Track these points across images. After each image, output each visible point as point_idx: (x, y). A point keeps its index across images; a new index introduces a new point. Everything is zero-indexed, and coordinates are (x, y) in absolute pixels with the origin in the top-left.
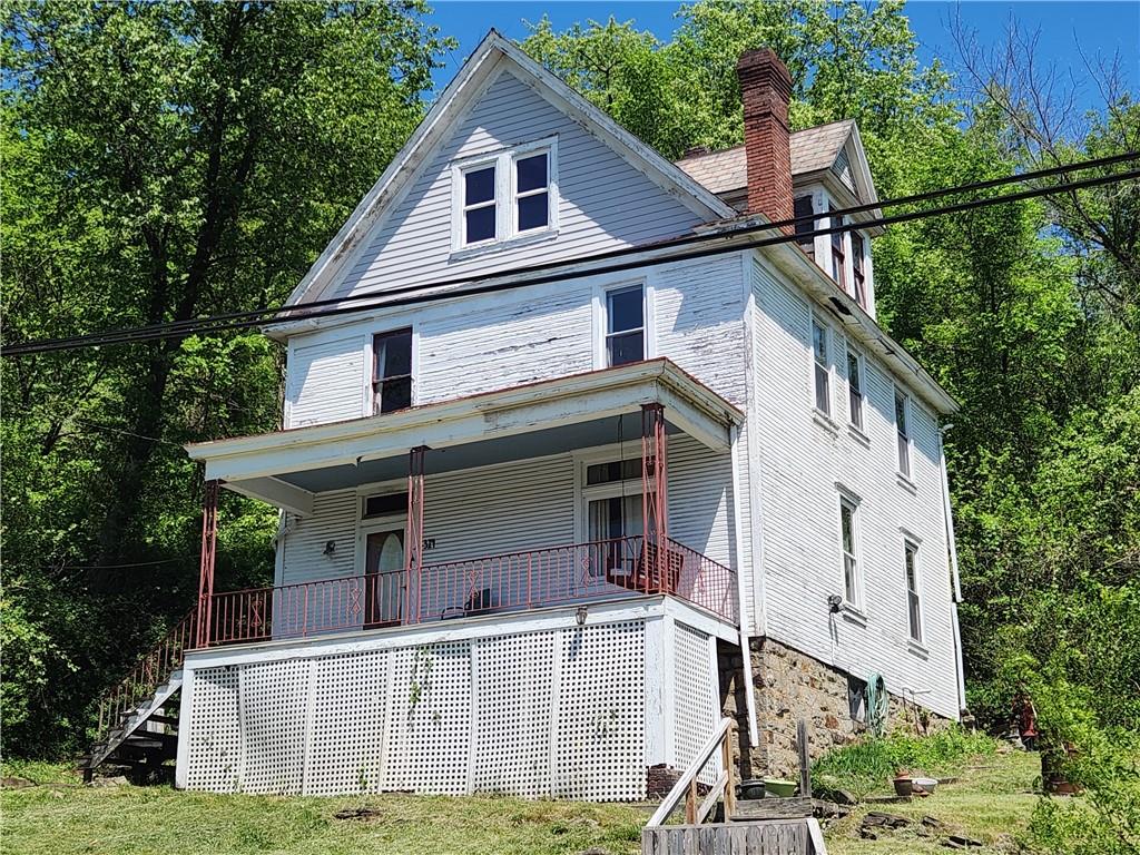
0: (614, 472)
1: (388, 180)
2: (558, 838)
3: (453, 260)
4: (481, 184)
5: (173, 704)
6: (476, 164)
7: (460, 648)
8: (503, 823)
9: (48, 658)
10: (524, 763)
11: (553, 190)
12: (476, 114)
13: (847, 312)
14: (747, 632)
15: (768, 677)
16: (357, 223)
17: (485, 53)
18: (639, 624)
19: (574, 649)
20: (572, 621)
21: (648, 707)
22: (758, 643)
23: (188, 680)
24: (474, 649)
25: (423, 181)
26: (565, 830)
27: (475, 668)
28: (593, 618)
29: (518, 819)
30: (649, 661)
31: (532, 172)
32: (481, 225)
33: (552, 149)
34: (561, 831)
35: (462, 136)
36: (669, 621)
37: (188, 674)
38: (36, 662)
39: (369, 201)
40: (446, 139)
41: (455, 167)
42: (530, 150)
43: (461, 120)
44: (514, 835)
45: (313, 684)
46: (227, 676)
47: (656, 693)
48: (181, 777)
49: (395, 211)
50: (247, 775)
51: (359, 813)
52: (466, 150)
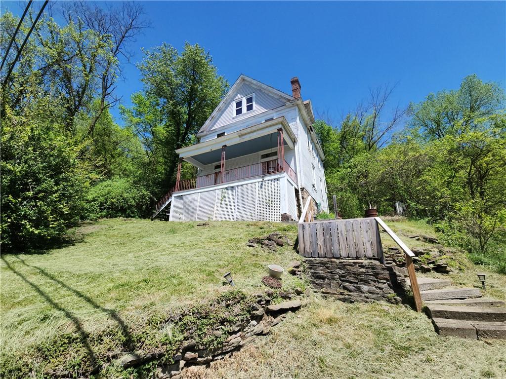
0: (267, 156)
1: (220, 105)
2: (261, 230)
3: (233, 118)
4: (239, 104)
5: (170, 204)
6: (238, 101)
7: (233, 188)
8: (244, 226)
9: (150, 198)
10: (248, 214)
11: (254, 103)
12: (238, 92)
13: (312, 131)
14: (300, 187)
15: (305, 197)
16: (215, 113)
17: (240, 79)
18: (278, 179)
19: (261, 186)
20: (261, 180)
21: (281, 199)
22: (302, 189)
23: (173, 199)
24: (236, 188)
25: (227, 105)
26: (263, 228)
27: (237, 192)
28: (266, 179)
29: (248, 225)
30: (281, 188)
31: (249, 100)
32: (239, 112)
33: (254, 95)
34: (262, 228)
35: (236, 96)
36: (286, 178)
37: (173, 197)
38: (147, 198)
39: (217, 109)
40: (232, 97)
41: (234, 102)
42: (249, 96)
43: (235, 93)
44: (247, 229)
45: (199, 198)
46: (181, 197)
47: (283, 196)
48: (171, 219)
49: (222, 112)
50: (184, 219)
51: (203, 224)
52: (236, 98)
